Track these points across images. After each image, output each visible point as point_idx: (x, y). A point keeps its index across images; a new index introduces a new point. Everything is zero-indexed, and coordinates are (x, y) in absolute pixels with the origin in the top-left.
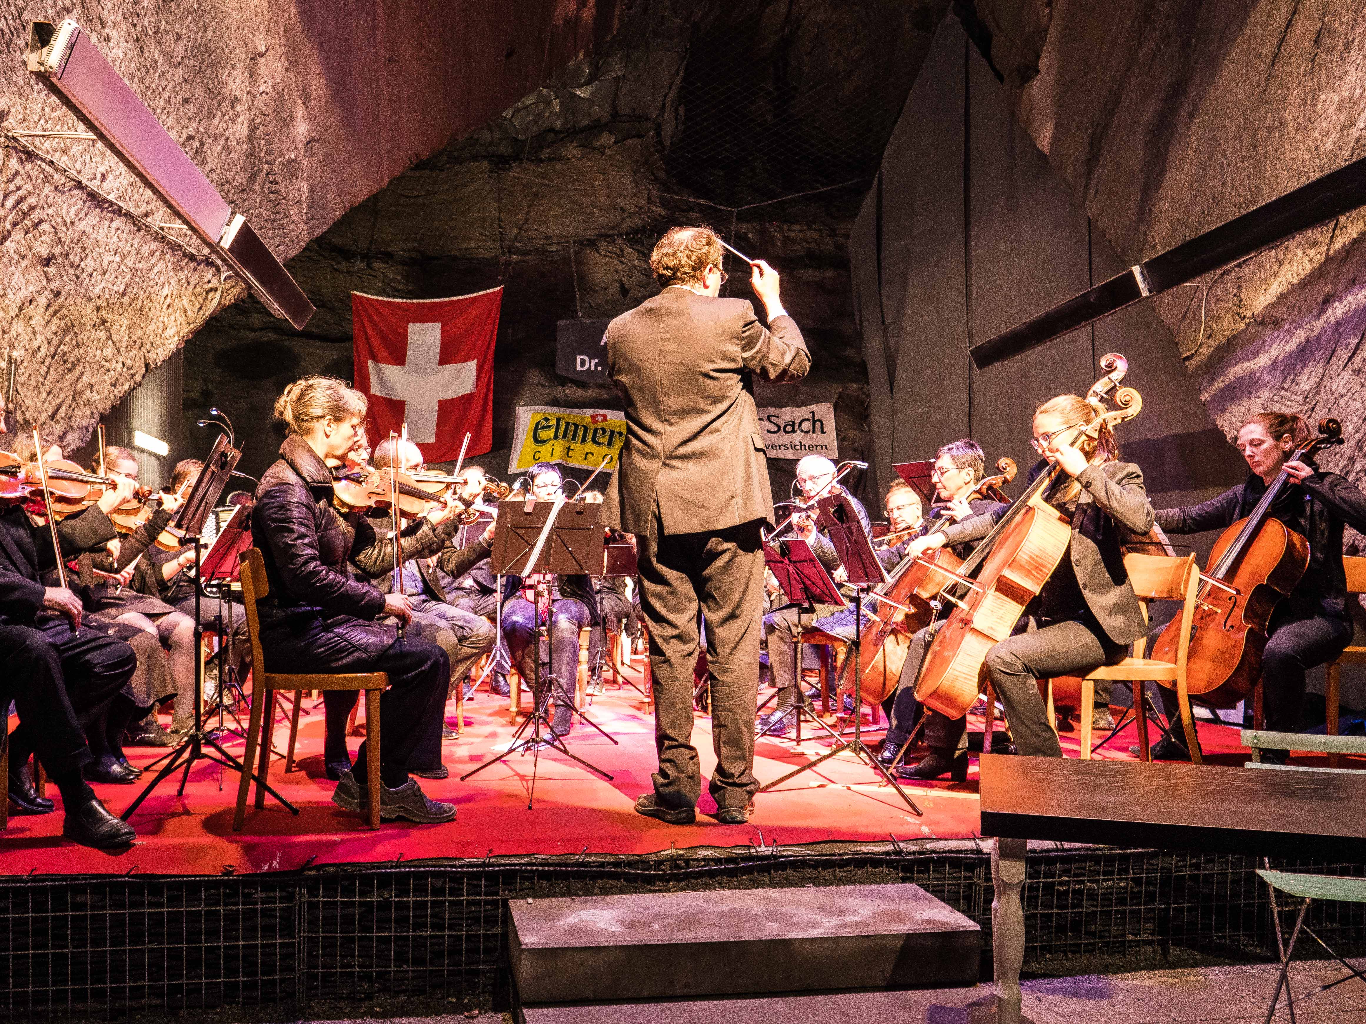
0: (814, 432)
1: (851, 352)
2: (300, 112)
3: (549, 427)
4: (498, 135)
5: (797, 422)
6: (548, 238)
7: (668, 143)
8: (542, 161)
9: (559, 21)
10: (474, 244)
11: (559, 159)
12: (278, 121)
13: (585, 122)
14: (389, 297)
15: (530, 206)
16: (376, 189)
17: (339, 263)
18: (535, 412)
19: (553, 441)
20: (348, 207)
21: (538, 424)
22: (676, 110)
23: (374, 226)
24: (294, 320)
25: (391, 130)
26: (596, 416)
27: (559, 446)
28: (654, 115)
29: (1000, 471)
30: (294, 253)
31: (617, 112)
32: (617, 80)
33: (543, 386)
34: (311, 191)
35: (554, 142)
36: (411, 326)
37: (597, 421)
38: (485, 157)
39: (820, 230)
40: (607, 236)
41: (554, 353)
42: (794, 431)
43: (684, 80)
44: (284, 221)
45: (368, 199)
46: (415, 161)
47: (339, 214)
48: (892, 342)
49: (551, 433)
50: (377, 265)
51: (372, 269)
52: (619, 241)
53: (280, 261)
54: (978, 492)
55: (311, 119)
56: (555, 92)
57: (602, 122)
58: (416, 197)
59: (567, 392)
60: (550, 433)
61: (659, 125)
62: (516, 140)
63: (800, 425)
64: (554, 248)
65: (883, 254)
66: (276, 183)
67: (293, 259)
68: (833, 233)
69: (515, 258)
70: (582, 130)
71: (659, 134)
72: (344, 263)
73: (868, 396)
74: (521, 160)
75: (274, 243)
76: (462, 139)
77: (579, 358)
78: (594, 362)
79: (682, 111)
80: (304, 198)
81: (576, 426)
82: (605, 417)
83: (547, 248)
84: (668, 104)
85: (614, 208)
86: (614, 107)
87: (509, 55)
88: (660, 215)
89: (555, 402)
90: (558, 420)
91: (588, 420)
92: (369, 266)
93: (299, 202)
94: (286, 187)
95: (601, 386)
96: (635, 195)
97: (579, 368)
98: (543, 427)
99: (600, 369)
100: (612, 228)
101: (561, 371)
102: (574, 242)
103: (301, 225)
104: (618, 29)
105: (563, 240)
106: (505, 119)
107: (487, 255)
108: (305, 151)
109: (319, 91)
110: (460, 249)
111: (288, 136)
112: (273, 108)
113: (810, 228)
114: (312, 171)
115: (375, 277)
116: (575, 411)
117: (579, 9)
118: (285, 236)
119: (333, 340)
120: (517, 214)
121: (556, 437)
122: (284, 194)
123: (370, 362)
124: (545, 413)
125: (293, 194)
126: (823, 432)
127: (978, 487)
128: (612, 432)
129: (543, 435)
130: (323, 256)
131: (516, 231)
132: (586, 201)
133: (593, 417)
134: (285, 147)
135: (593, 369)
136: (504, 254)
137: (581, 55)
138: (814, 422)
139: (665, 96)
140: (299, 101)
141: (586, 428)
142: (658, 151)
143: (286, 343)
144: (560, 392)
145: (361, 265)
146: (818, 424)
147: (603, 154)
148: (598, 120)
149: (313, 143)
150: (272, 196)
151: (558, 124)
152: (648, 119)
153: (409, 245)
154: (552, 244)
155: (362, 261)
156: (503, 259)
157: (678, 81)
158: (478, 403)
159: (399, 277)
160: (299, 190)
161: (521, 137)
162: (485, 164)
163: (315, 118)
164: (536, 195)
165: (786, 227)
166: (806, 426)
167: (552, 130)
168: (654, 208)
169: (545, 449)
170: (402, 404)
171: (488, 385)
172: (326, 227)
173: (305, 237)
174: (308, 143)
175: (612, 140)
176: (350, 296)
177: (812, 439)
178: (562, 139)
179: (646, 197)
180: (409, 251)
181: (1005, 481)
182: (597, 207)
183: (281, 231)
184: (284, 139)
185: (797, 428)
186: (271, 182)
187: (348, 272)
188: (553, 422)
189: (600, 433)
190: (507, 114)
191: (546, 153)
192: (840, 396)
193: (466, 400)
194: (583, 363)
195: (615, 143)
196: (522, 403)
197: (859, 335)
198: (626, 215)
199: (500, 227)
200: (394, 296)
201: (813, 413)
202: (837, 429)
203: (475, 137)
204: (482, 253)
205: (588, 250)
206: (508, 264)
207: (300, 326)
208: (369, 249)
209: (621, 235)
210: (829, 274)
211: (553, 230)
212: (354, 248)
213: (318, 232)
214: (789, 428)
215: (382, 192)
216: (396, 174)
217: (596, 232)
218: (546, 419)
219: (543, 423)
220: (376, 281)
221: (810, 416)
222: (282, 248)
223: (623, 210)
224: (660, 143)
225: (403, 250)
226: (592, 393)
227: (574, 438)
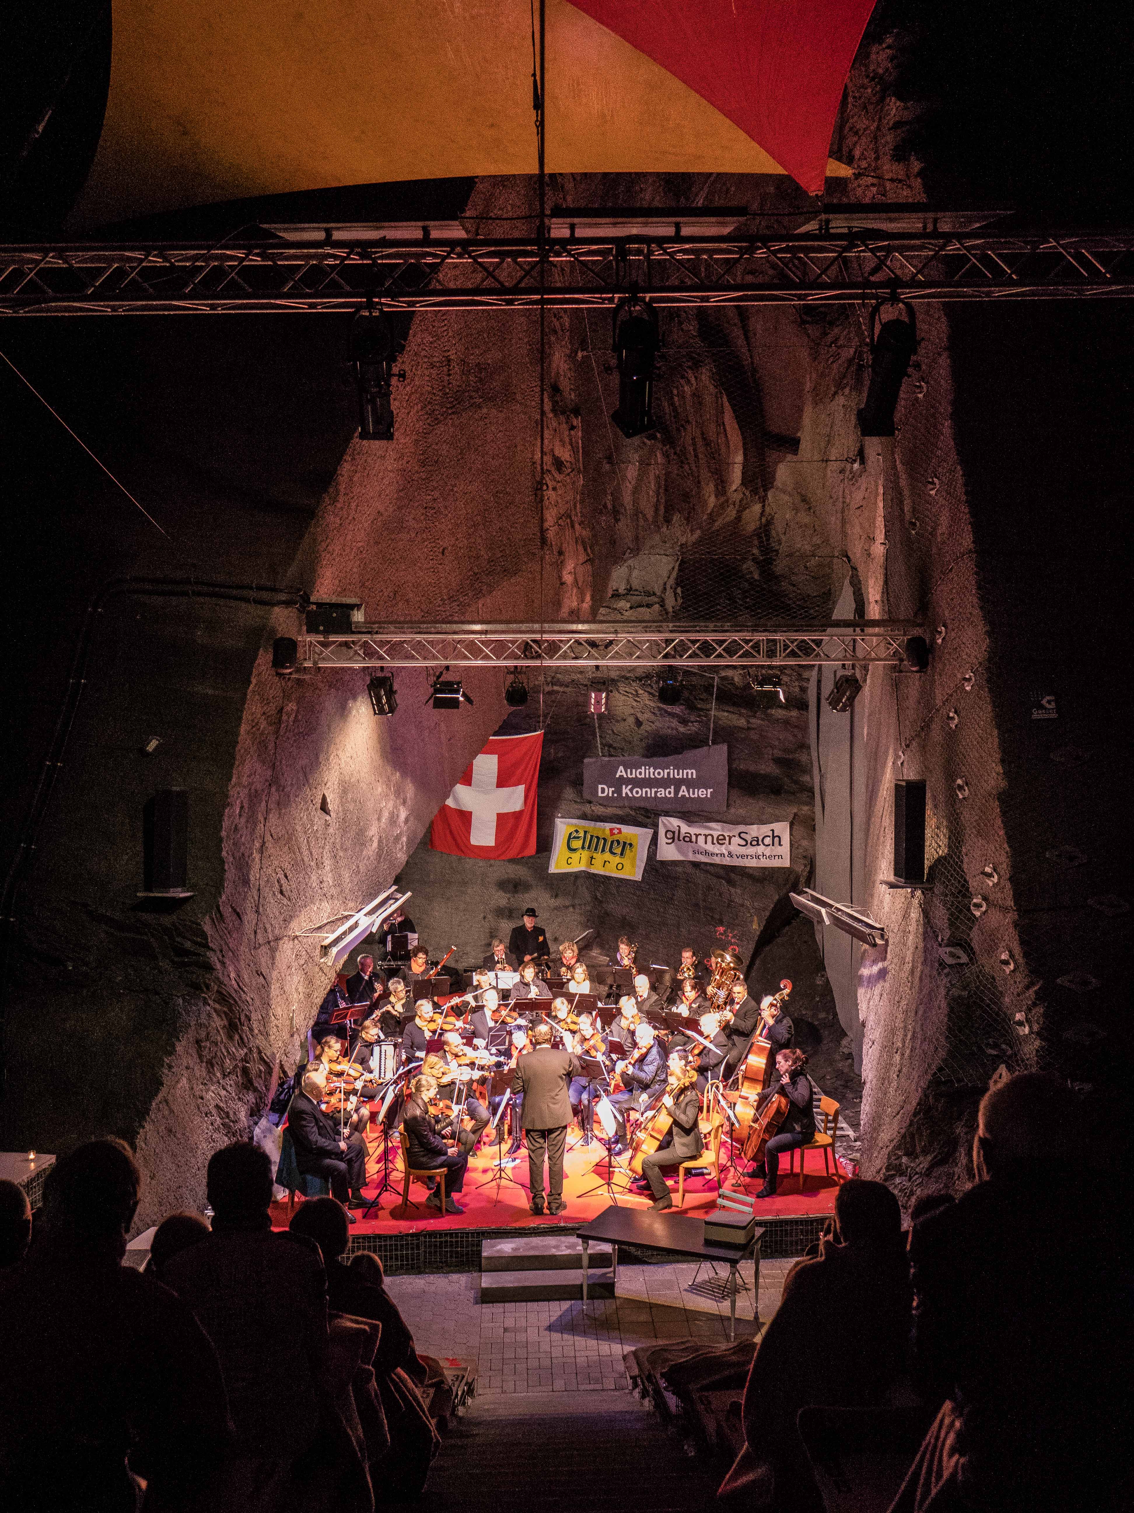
0: (773, 845)
3: (578, 838)
5: (760, 838)
7: (670, 610)
18: (569, 824)
19: (581, 851)
21: (570, 835)
22: (675, 591)
26: (613, 829)
27: (585, 854)
28: (659, 593)
31: (631, 587)
32: (629, 567)
33: (574, 804)
36: (477, 756)
37: (614, 834)
40: (626, 678)
42: (758, 844)
49: (580, 843)
57: (620, 592)
59: (592, 810)
61: (663, 600)
63: (763, 840)
71: (662, 605)
77: (600, 786)
78: (611, 790)
79: (679, 591)
81: (598, 838)
82: (620, 829)
84: (668, 587)
86: (629, 583)
89: (583, 817)
90: (585, 832)
91: (608, 832)
97: (600, 794)
98: (574, 837)
99: (615, 795)
101: (587, 795)
116: (598, 824)
121: (583, 847)
124: (576, 825)
126: (780, 845)
128: (625, 843)
129: (574, 844)
133: (611, 830)
135: (610, 795)
138: (774, 837)
139: (666, 583)
141: (605, 839)
144: (585, 809)
146: (776, 839)
147: (622, 614)
148: (617, 590)
152: (654, 594)
157: (674, 574)
158: (525, 819)
166: (768, 841)
169: (575, 856)
170: (470, 814)
171: (533, 805)
175: (628, 606)
177: (772, 850)
185: (760, 843)
188: (582, 834)
189: (615, 844)
192: (795, 816)
193: (517, 816)
194: (603, 791)
195: (631, 608)
196: (559, 816)
201: (773, 831)
202: (791, 841)
209: (636, 679)
214: (754, 843)
218: (577, 831)
219: (575, 834)
221: (770, 834)
226: (609, 812)
227: (596, 849)
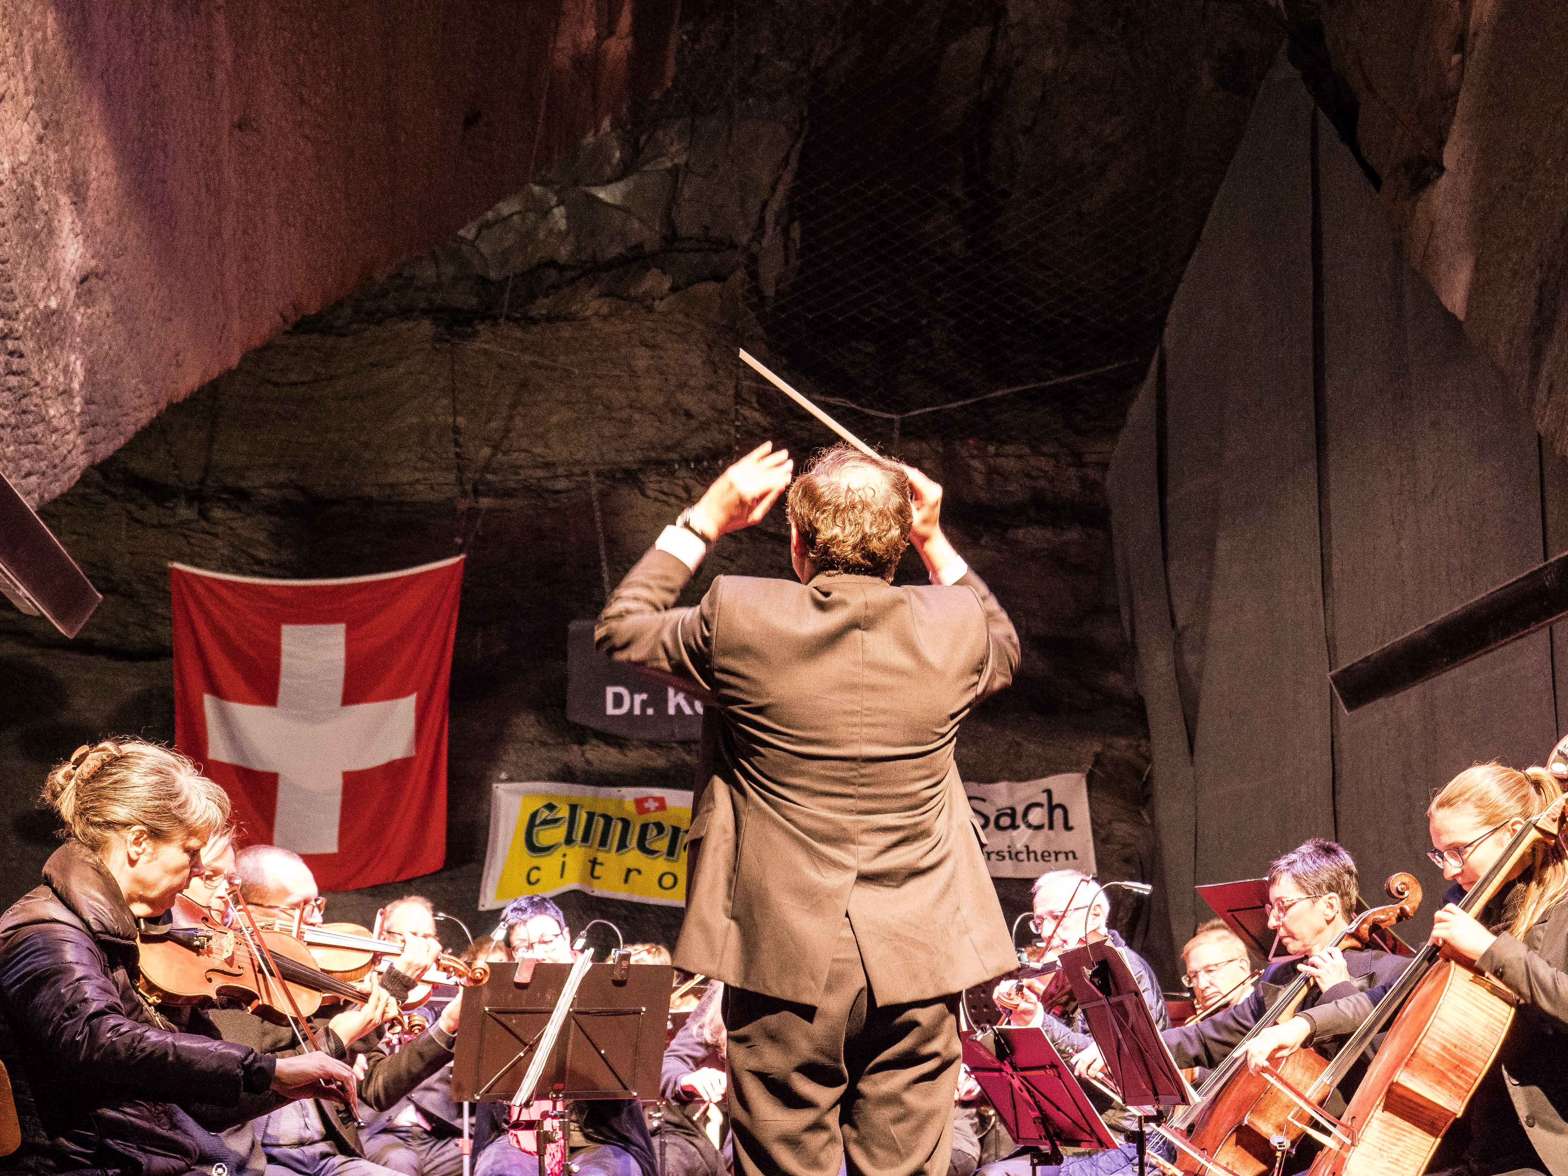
0: (1051, 827)
1: (1114, 679)
2: (66, 220)
3: (555, 821)
4: (450, 270)
5: (1020, 810)
6: (547, 465)
7: (770, 291)
8: (534, 321)
9: (562, 61)
10: (405, 476)
11: (569, 318)
12: (24, 237)
13: (614, 250)
14: (244, 573)
15: (513, 406)
16: (215, 370)
17: (143, 508)
18: (528, 794)
19: (564, 848)
20: (163, 405)
21: (534, 816)
22: (786, 231)
23: (211, 439)
24: (61, 618)
25: (246, 258)
26: (646, 800)
27: (576, 856)
28: (744, 239)
29: (1393, 897)
30: (57, 489)
31: (674, 233)
32: (674, 172)
33: (543, 744)
34: (90, 372)
35: (556, 287)
36: (287, 630)
37: (648, 810)
38: (425, 312)
39: (1054, 456)
40: (660, 463)
41: (563, 682)
42: (1014, 826)
43: (799, 174)
44: (39, 429)
45: (201, 389)
46: (293, 319)
47: (145, 416)
48: (1191, 659)
50: (217, 513)
51: (207, 520)
52: (682, 473)
53: (30, 504)
54: (1355, 935)
55: (88, 235)
56: (557, 193)
57: (647, 248)
58: (293, 384)
59: (589, 755)
60: (558, 834)
61: (754, 259)
62: (484, 281)
63: (1025, 814)
64: (562, 484)
65: (1169, 501)
66: (21, 356)
67: (55, 501)
68: (1078, 460)
69: (485, 502)
70: (609, 266)
71: (753, 275)
72: (153, 508)
73: (1148, 760)
74: (495, 318)
75: (18, 468)
76: (380, 276)
77: (610, 691)
78: (639, 698)
79: (796, 231)
80: (76, 385)
81: (608, 819)
82: (661, 801)
83: (549, 485)
84: (770, 217)
85: (673, 411)
86: (669, 222)
87: (470, 121)
88: (758, 424)
89: (567, 775)
90: (573, 808)
91: (630, 807)
92: (203, 515)
93: (67, 393)
94: (41, 363)
95: (653, 744)
96: (711, 387)
97: (610, 710)
98: (545, 822)
99: (650, 711)
100: (668, 449)
101: (578, 715)
102: (598, 474)
103: (71, 437)
104: (675, 79)
105: (577, 470)
106: (463, 239)
107: (432, 497)
108: (78, 296)
109: (105, 182)
110: (381, 486)
111: (43, 266)
112: (12, 211)
113: (1036, 451)
114: (91, 335)
115: (216, 535)
116: (605, 791)
117: (600, 38)
118: (40, 456)
119: (131, 656)
120: (489, 420)
121: (569, 841)
122: (37, 377)
123: (208, 701)
124: (547, 794)
125: (53, 377)
126: (1068, 828)
127: (1354, 925)
128: (673, 830)
129: (545, 836)
130: (114, 496)
131: (486, 451)
132: (618, 397)
133: (640, 802)
134: (37, 287)
135: (637, 711)
136: (464, 494)
137: (606, 124)
138: (1052, 808)
139: (765, 205)
140: (64, 200)
141: (626, 823)
142: (752, 307)
143: (39, 660)
144: (574, 755)
145: (185, 512)
146: (1058, 813)
147: (650, 309)
148: (640, 246)
149: (93, 281)
150: (13, 381)
151: (564, 253)
152: (733, 246)
153: (282, 476)
154: (556, 477)
155: (189, 506)
156: (463, 505)
157: (788, 177)
158: (418, 778)
159: (262, 536)
160: (66, 370)
161: (493, 275)
162: (426, 327)
163: (95, 231)
164: (524, 385)
165: (991, 449)
166: (1036, 816)
167: (552, 263)
168: (746, 412)
169: (550, 863)
170: (272, 779)
171: (439, 743)
172: (121, 441)
173: (83, 461)
174: (84, 280)
175: (667, 285)
176: (167, 573)
177: (1048, 840)
178: (572, 281)
179: (731, 392)
180: (281, 486)
181: (1402, 916)
182: (642, 409)
183: (31, 447)
184: (35, 271)
185: (1019, 821)
186: (11, 354)
187: (161, 526)
188: (563, 812)
189: (652, 831)
190: (468, 232)
191: (541, 306)
192: (1098, 760)
193: (395, 770)
194: (618, 701)
195: (673, 289)
196: (503, 776)
197: (1131, 649)
198: (694, 424)
199: (457, 444)
200: (254, 574)
201: (1049, 792)
202: (1093, 821)
203: (406, 273)
204: (422, 493)
205: (624, 490)
206: (473, 514)
207: (71, 630)
208: (202, 482)
209: (684, 461)
210: (1073, 535)
211: (559, 452)
212: (172, 480)
213: (105, 450)
214: (1005, 821)
215: (229, 375)
216: (256, 342)
217: (639, 455)
218: (550, 807)
219: (545, 814)
220: (218, 543)
221: (1043, 798)
222: (33, 479)
223: (689, 415)
224: (757, 291)
225: (269, 485)
226: (634, 758)
227: (603, 843)
